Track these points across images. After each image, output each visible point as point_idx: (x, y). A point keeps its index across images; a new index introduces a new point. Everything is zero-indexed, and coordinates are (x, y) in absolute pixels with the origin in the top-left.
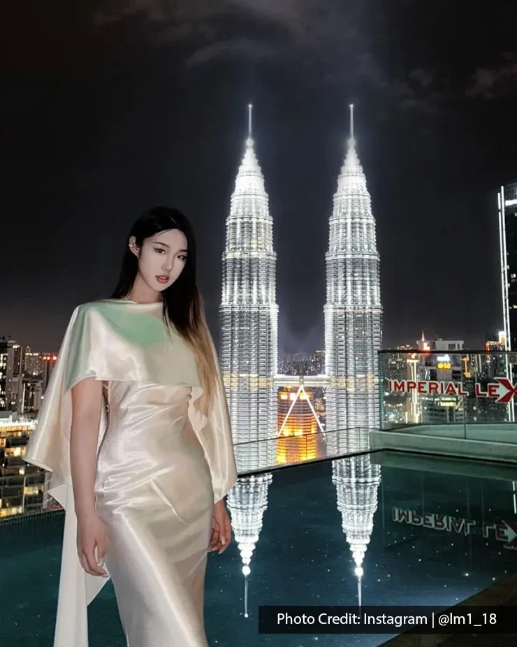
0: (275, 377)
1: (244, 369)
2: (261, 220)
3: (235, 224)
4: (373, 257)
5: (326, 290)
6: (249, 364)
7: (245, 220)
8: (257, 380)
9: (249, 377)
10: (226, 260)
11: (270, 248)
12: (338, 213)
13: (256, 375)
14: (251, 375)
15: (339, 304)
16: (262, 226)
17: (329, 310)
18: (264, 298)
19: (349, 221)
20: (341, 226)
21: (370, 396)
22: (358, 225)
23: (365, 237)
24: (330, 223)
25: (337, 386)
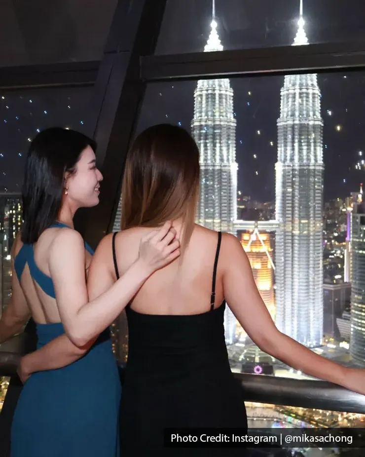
0: (234, 222)
1: (210, 216)
2: (223, 92)
3: (201, 96)
4: (317, 123)
5: (277, 150)
6: (214, 211)
7: (210, 92)
8: (219, 225)
9: (213, 222)
10: (194, 126)
11: (231, 116)
12: (288, 83)
13: (219, 221)
14: (215, 221)
15: (288, 162)
16: (224, 96)
17: (279, 167)
18: (225, 158)
19: (297, 91)
20: (290, 96)
21: (312, 237)
22: (305, 95)
23: (311, 105)
24: (282, 94)
25: (285, 230)
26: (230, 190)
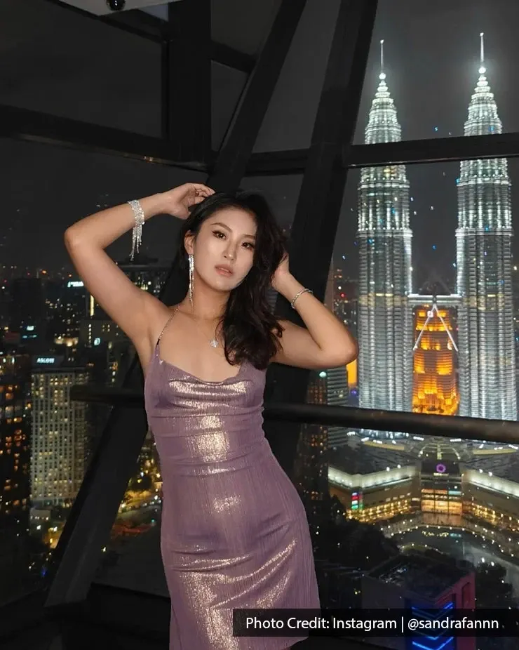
0: (409, 296)
1: (381, 289)
4: (504, 182)
5: (458, 214)
6: (386, 284)
8: (392, 299)
9: (385, 297)
10: (361, 189)
11: (403, 177)
13: (391, 295)
14: (387, 295)
15: (470, 228)
17: (460, 234)
18: (397, 224)
21: (500, 314)
25: (469, 305)
26: (404, 260)
